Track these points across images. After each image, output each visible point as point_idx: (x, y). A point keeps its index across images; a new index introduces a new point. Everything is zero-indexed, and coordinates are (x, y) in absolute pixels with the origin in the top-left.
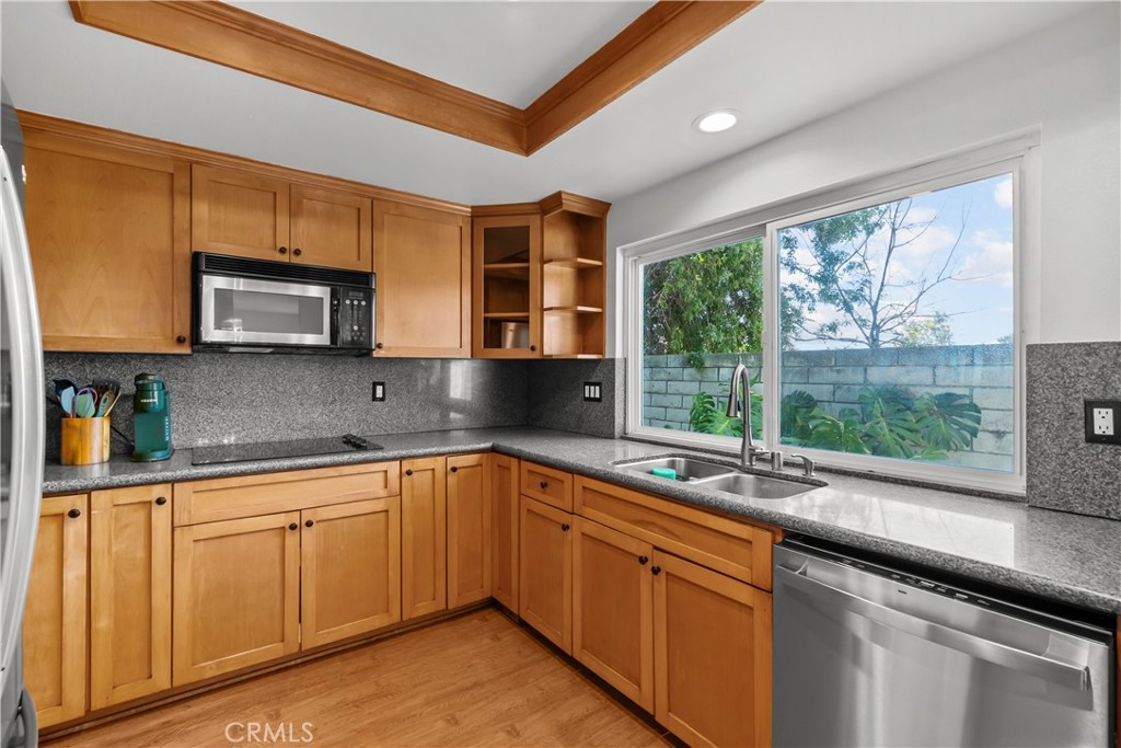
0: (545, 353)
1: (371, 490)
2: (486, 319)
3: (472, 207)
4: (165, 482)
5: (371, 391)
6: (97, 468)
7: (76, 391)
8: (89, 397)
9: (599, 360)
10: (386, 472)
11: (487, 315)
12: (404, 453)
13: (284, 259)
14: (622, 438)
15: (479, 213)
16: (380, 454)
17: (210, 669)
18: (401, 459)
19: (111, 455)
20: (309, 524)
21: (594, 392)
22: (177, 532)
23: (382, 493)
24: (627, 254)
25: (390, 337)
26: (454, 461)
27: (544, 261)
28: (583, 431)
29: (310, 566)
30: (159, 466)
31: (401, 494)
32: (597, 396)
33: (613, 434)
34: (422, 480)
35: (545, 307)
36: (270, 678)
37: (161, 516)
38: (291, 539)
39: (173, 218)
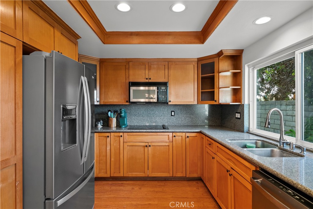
0: (220, 103)
1: (165, 140)
2: (201, 92)
3: (197, 58)
4: (122, 132)
5: (171, 113)
6: (114, 128)
7: (111, 112)
8: (113, 113)
9: (240, 104)
10: (169, 135)
11: (202, 91)
12: (173, 131)
13: (147, 81)
14: (247, 132)
15: (199, 60)
16: (167, 130)
17: (130, 175)
18: (173, 132)
19: (116, 126)
20: (150, 146)
21: (238, 116)
22: (124, 143)
23: (168, 141)
24: (250, 66)
25: (173, 99)
26: (188, 134)
27: (219, 72)
28: (236, 129)
29: (150, 156)
30: (124, 129)
31: (173, 142)
32: (239, 117)
33: (244, 130)
34: (178, 139)
35: (220, 87)
36: (142, 181)
37: (122, 139)
38: (146, 149)
39: (126, 75)
